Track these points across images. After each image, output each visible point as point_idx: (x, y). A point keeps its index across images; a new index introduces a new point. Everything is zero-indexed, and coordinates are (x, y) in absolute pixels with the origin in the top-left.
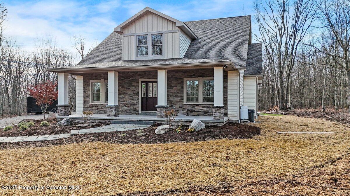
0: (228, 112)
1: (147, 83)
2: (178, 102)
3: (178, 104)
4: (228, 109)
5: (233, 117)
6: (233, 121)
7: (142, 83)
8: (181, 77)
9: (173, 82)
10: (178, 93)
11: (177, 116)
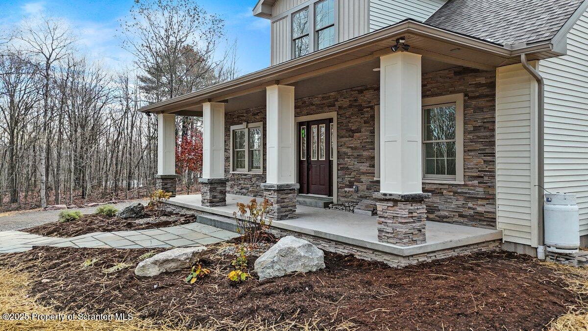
0: (498, 214)
1: (309, 124)
2: (363, 173)
3: (364, 178)
4: (498, 202)
5: (518, 234)
6: (516, 248)
7: (302, 127)
8: (370, 102)
9: (354, 119)
10: (364, 148)
11: (351, 213)
